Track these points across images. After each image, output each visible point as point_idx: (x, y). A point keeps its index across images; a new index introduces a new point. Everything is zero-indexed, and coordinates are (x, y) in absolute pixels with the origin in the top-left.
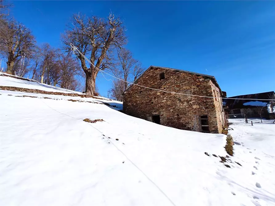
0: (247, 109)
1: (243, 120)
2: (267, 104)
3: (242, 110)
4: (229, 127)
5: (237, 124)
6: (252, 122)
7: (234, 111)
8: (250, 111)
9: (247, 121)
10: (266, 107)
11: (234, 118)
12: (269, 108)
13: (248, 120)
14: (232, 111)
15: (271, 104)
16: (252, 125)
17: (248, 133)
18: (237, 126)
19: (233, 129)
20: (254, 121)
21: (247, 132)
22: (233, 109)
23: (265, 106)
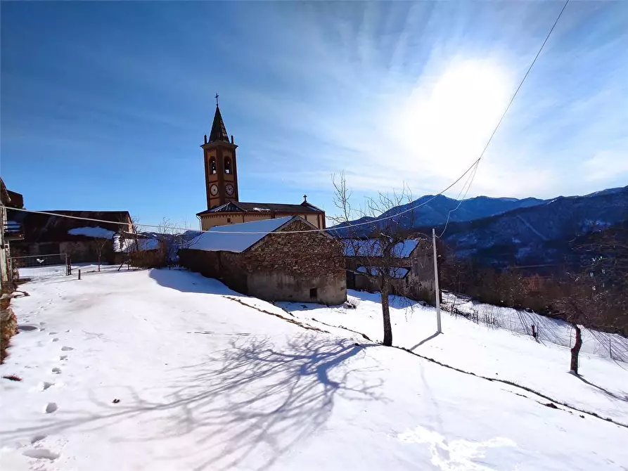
0: (76, 243)
1: (62, 269)
2: (114, 235)
3: (63, 246)
4: (18, 289)
5: (43, 279)
6: (79, 271)
7: (40, 246)
8: (81, 247)
9: (69, 271)
10: (113, 240)
11: (38, 265)
12: (117, 241)
13: (72, 267)
14: (36, 246)
15: (121, 235)
16: (79, 279)
17: (64, 299)
18: (41, 285)
19: (26, 294)
20: (84, 269)
21: (65, 295)
22: (38, 242)
23: (111, 238)
